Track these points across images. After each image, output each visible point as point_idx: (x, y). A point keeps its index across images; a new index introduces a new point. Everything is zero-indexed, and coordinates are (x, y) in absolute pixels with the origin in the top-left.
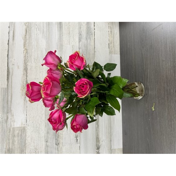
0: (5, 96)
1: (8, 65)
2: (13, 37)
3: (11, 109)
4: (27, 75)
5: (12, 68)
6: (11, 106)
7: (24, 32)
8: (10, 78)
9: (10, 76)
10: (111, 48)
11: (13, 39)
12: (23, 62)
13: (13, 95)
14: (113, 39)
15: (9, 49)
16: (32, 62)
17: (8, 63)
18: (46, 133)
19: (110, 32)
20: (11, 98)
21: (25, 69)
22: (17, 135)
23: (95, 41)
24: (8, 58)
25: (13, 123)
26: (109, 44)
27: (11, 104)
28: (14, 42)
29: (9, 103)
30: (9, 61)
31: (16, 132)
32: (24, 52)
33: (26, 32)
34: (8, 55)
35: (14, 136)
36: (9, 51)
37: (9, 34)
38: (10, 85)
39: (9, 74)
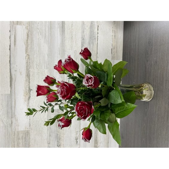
0: (9, 102)
1: (10, 71)
2: (15, 41)
3: (15, 114)
4: (29, 81)
5: (15, 74)
6: (15, 111)
7: (26, 37)
8: (13, 85)
9: (13, 82)
10: (113, 54)
11: (15, 44)
12: (26, 68)
13: (16, 101)
14: (116, 44)
15: (11, 54)
16: (35, 68)
17: (10, 70)
18: (48, 136)
19: (113, 37)
20: (15, 104)
21: (27, 75)
22: (21, 138)
23: (97, 46)
24: (10, 64)
25: (17, 127)
26: (112, 49)
27: (15, 109)
28: (16, 48)
29: (13, 108)
30: (11, 68)
31: (21, 136)
32: (26, 58)
33: (28, 37)
34: (10, 61)
35: (19, 138)
36: (11, 57)
37: (10, 38)
38: (14, 92)
39: (12, 80)
